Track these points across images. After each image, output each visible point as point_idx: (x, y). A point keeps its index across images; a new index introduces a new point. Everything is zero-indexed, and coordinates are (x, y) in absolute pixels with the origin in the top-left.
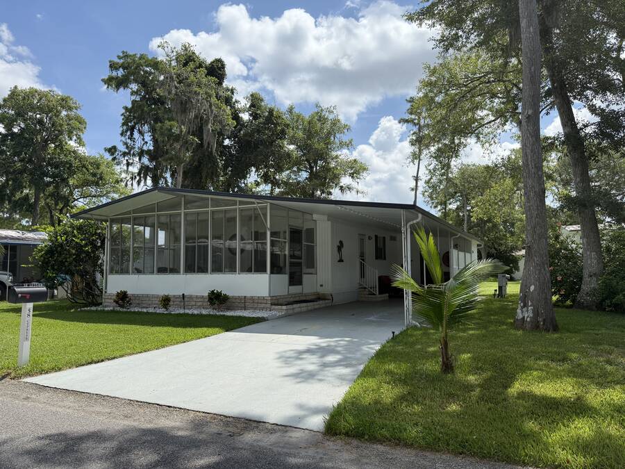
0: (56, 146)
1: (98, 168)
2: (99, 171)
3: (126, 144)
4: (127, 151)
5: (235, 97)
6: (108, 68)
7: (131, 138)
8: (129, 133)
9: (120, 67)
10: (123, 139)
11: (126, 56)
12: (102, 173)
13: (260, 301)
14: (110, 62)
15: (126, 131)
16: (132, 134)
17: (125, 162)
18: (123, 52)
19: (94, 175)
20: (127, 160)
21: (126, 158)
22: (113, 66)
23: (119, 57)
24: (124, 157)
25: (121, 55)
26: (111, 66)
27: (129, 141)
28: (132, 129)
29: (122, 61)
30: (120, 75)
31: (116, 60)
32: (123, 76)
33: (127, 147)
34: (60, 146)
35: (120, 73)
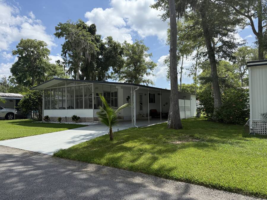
0: (39, 61)
1: (55, 69)
2: (55, 70)
3: (64, 59)
4: (64, 62)
5: (101, 39)
6: (55, 30)
7: (65, 56)
8: (64, 55)
9: (59, 29)
10: (62, 57)
11: (61, 24)
12: (56, 70)
14: (55, 27)
15: (63, 54)
16: (65, 55)
17: (64, 66)
18: (60, 23)
19: (53, 71)
20: (64, 65)
21: (64, 64)
22: (57, 29)
23: (59, 25)
24: (63, 64)
25: (59, 24)
26: (56, 29)
27: (64, 58)
28: (65, 53)
29: (59, 27)
30: (59, 32)
31: (58, 26)
32: (60, 32)
33: (64, 60)
34: (41, 61)
35: (60, 31)
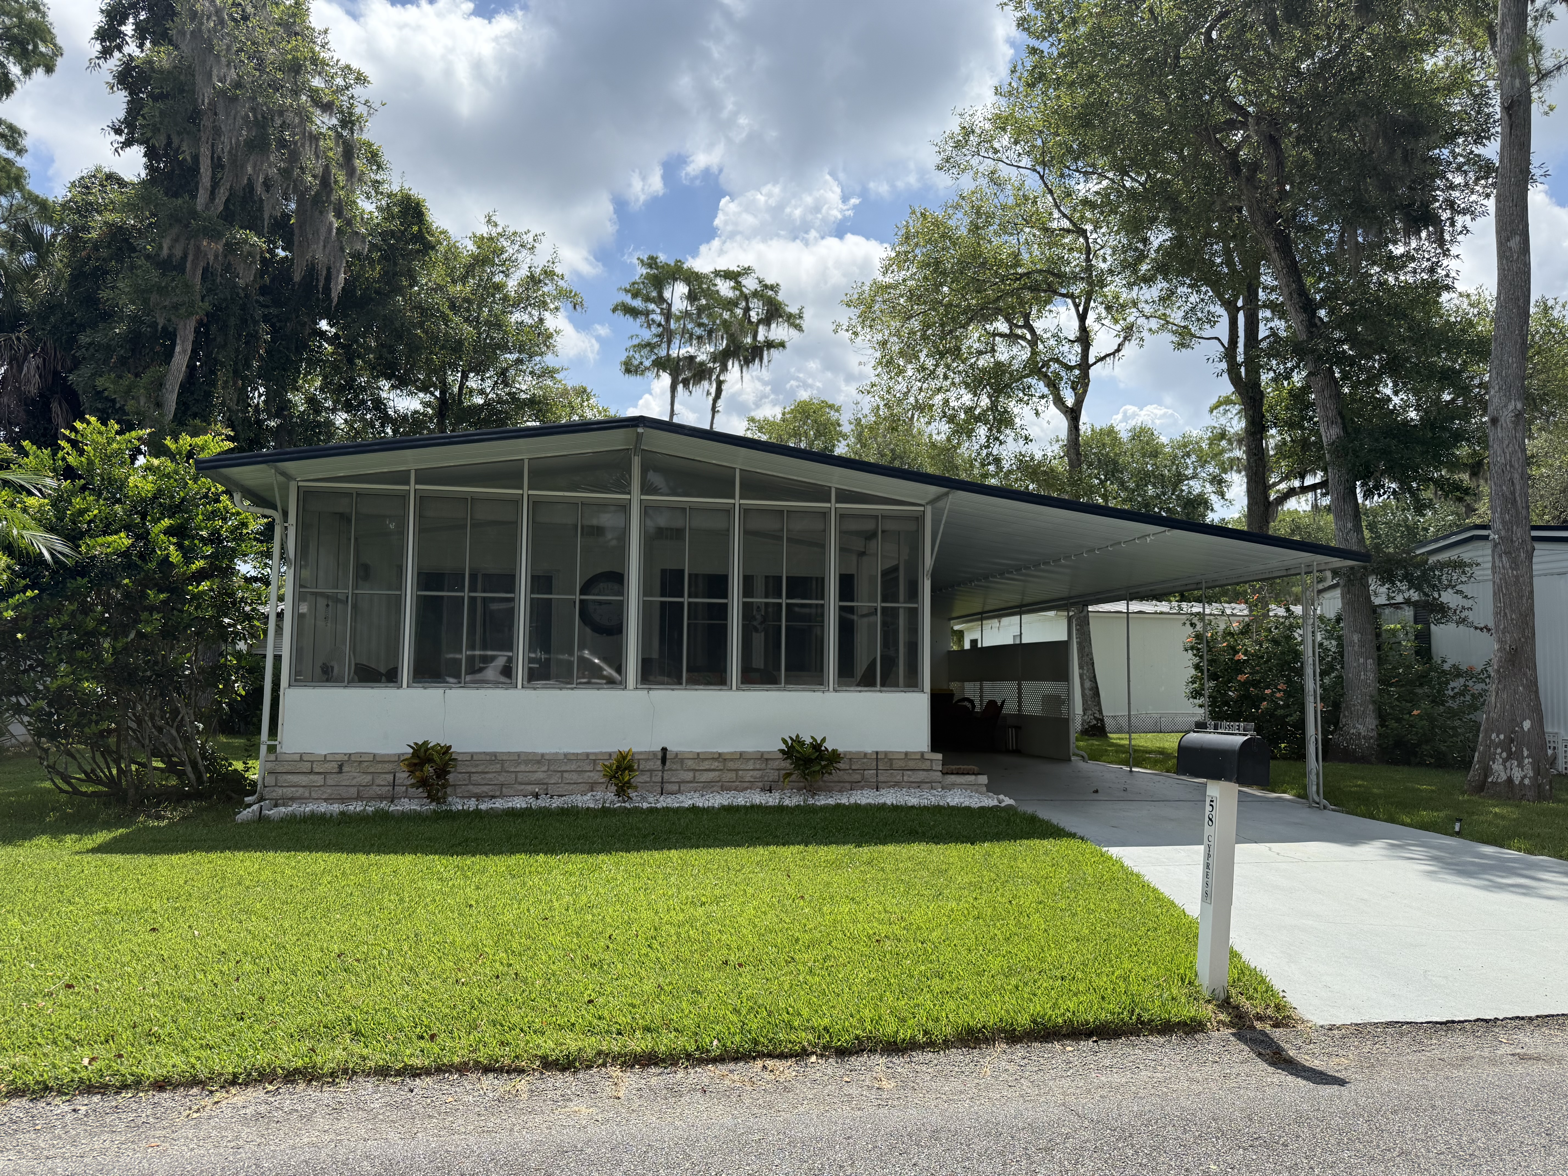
13: (912, 764)
